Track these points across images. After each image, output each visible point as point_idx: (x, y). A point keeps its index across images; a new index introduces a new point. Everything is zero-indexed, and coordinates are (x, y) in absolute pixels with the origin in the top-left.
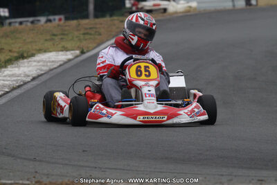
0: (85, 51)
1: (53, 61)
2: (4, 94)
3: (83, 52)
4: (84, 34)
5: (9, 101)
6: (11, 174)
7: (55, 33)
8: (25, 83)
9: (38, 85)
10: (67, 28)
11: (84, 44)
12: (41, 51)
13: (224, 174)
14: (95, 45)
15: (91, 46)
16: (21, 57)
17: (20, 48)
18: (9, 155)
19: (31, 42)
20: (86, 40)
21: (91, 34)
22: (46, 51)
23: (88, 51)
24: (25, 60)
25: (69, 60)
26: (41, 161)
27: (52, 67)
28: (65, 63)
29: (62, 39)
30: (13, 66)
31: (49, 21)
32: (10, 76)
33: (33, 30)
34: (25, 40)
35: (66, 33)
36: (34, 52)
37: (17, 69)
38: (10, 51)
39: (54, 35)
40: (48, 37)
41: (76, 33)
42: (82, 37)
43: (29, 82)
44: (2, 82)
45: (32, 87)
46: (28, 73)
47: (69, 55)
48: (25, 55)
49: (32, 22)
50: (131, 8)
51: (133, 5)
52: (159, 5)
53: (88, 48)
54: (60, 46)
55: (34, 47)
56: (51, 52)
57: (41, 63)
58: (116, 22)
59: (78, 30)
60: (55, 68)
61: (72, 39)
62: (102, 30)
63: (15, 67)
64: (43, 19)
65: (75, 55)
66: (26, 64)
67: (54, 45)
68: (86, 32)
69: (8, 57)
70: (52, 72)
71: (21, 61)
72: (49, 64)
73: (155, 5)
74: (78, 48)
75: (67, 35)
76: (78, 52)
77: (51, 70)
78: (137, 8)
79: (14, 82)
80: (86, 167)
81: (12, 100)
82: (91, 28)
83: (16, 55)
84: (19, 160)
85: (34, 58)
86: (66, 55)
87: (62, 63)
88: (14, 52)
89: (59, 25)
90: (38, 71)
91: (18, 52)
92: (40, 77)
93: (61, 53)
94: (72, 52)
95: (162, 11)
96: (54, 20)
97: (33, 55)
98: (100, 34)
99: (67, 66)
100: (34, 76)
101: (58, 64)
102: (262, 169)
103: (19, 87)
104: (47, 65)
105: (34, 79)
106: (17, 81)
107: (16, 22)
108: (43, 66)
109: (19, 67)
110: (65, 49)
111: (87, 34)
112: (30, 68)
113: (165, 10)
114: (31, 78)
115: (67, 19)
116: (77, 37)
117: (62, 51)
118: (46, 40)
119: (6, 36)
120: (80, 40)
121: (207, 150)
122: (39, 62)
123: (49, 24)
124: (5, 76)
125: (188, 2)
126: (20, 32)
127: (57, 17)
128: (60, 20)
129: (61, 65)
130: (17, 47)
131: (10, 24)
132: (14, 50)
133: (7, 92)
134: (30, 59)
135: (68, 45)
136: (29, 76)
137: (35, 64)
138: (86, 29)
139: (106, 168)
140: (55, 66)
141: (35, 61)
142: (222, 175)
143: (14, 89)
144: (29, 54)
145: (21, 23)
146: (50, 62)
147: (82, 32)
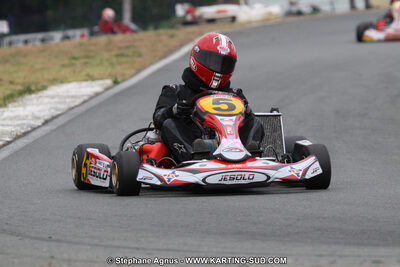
0: (119, 80)
1: (73, 97)
2: (4, 145)
3: (116, 82)
4: (118, 56)
5: (11, 155)
6: (16, 261)
7: (76, 55)
8: (34, 129)
9: (52, 131)
10: (92, 48)
11: (118, 69)
12: (55, 81)
13: (324, 253)
14: (133, 71)
15: (128, 72)
16: (28, 90)
17: (25, 78)
18: (12, 234)
19: (42, 69)
20: (120, 64)
21: (127, 56)
22: (62, 81)
23: (124, 80)
24: (33, 96)
25: (97, 94)
26: (58, 241)
27: (72, 105)
28: (91, 98)
29: (86, 64)
30: (16, 104)
31: (66, 38)
32: (11, 119)
33: (43, 51)
34: (32, 66)
35: (92, 54)
36: (45, 83)
37: (21, 109)
38: (11, 83)
39: (75, 58)
40: (67, 62)
41: (106, 55)
42: (114, 60)
43: (39, 127)
45: (44, 133)
46: (37, 114)
47: (96, 87)
48: (33, 88)
49: (43, 40)
50: (184, 17)
51: (188, 12)
52: (224, 12)
53: (123, 75)
54: (84, 73)
55: (46, 76)
56: (69, 82)
57: (56, 100)
58: (164, 38)
59: (109, 50)
60: (77, 106)
61: (101, 64)
62: (143, 50)
63: (19, 106)
64: (57, 36)
65: (105, 86)
66: (35, 101)
67: (74, 72)
68: (120, 52)
69: (8, 92)
70: (72, 112)
71: (27, 97)
72: (68, 100)
73: (219, 12)
74: (110, 76)
75: (92, 57)
76: (109, 82)
77: (71, 109)
78: (194, 17)
79: (19, 128)
80: (124, 248)
81: (17, 153)
82: (128, 47)
83: (19, 88)
84: (27, 241)
85: (46, 93)
86: (92, 87)
87: (86, 98)
88: (17, 84)
89: (81, 44)
90: (53, 111)
91: (22, 85)
92: (55, 120)
93: (84, 84)
94: (101, 82)
95: (229, 20)
96: (74, 36)
97: (44, 88)
98: (140, 55)
99: (94, 102)
100: (47, 117)
101: (81, 100)
102: (377, 245)
103: (25, 134)
104: (65, 103)
105: (46, 122)
106: (21, 125)
107: (18, 40)
108: (60, 103)
109: (25, 105)
110: (91, 78)
111: (122, 55)
112: (41, 107)
113: (233, 19)
114: (42, 121)
115: (92, 34)
116: (107, 60)
117: (86, 80)
118: (63, 66)
119: (5, 61)
120: (112, 64)
121: (298, 220)
122: (53, 97)
123: (67, 42)
124: (4, 119)
126: (25, 56)
127: (78, 33)
128: (83, 36)
129: (85, 102)
130: (21, 77)
131: (10, 44)
132: (17, 80)
133: (9, 143)
134: (40, 94)
135: (95, 72)
136: (38, 118)
137: (46, 100)
138: (120, 48)
139: (153, 249)
140: (77, 103)
141: (47, 97)
142: (321, 256)
143: (18, 137)
144: (39, 86)
145: (26, 42)
146: (68, 97)
147: (114, 52)
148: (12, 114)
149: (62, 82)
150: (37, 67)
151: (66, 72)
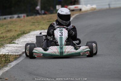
4: (48, 22)
16: (24, 33)
24: (26, 35)
29: (39, 24)
34: (20, 25)
35: (39, 21)
37: (26, 39)
38: (16, 31)
39: (34, 23)
40: (31, 24)
44: (22, 45)
48: (26, 32)
52: (77, 7)
56: (37, 30)
61: (43, 24)
66: (28, 36)
67: (36, 27)
73: (75, 7)
75: (40, 22)
82: (50, 19)
83: (20, 32)
88: (18, 31)
95: (79, 10)
97: (29, 32)
113: (80, 10)
116: (45, 23)
117: (42, 30)
118: (31, 25)
122: (34, 35)
124: (22, 42)
125: (92, 5)
126: (16, 22)
130: (18, 29)
134: (29, 34)
137: (32, 36)
138: (48, 19)
141: (32, 35)
147: (46, 21)
148: (23, 41)
149: (34, 30)
150: (22, 25)
151: (33, 27)
